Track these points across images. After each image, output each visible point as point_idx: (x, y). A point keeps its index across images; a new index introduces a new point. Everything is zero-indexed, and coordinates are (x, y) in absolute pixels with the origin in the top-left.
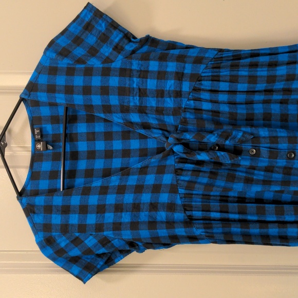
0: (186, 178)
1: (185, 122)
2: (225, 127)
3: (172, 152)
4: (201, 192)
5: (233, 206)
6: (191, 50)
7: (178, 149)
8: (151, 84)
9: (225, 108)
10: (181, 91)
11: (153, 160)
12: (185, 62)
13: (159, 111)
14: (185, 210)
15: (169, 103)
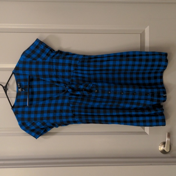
0: (73, 101)
1: (72, 81)
2: (86, 83)
3: (68, 91)
4: (78, 106)
5: (89, 110)
6: (74, 56)
7: (70, 90)
8: (60, 67)
9: (86, 76)
10: (70, 70)
11: (61, 94)
12: (72, 60)
13: (63, 77)
14: (72, 112)
15: (67, 74)
